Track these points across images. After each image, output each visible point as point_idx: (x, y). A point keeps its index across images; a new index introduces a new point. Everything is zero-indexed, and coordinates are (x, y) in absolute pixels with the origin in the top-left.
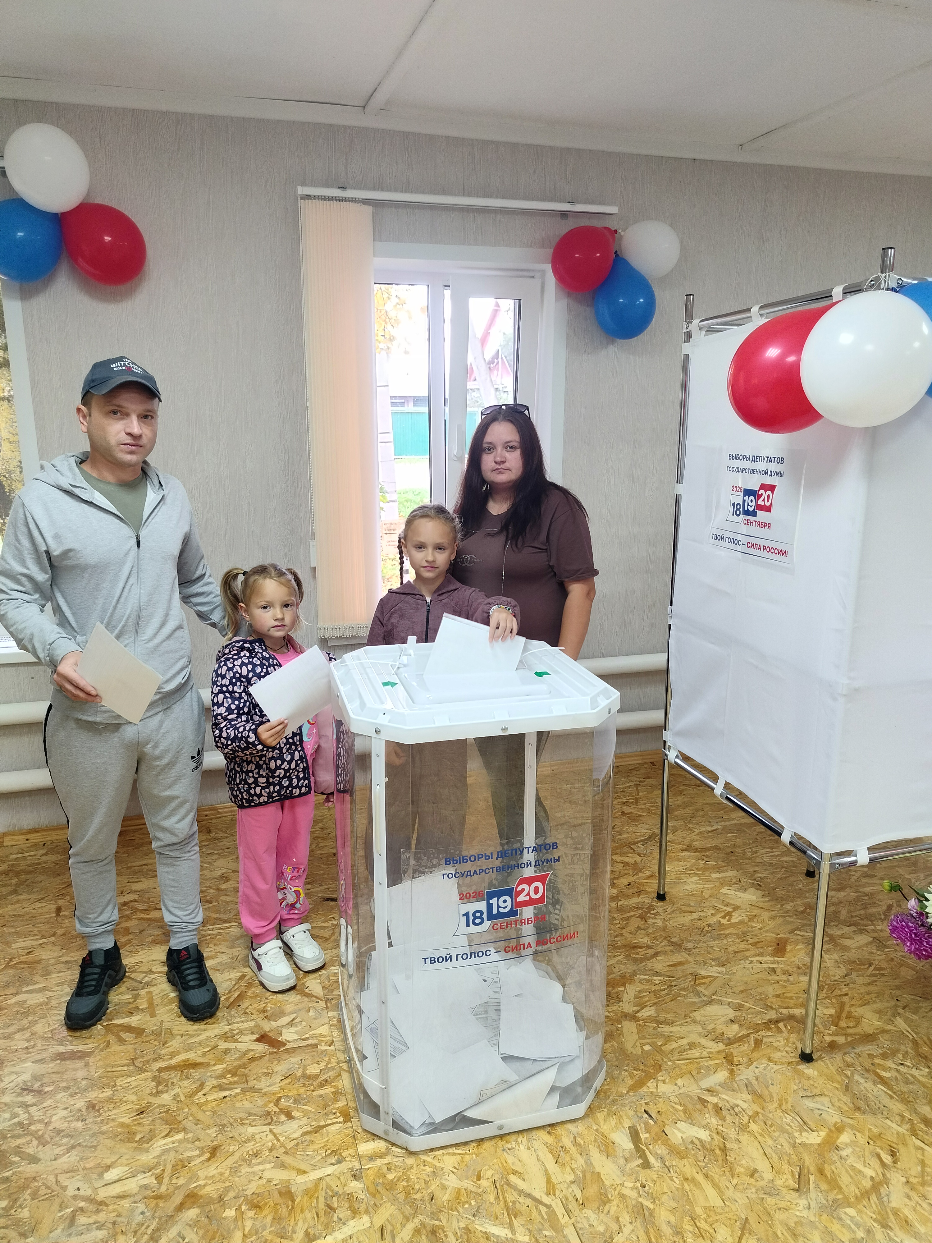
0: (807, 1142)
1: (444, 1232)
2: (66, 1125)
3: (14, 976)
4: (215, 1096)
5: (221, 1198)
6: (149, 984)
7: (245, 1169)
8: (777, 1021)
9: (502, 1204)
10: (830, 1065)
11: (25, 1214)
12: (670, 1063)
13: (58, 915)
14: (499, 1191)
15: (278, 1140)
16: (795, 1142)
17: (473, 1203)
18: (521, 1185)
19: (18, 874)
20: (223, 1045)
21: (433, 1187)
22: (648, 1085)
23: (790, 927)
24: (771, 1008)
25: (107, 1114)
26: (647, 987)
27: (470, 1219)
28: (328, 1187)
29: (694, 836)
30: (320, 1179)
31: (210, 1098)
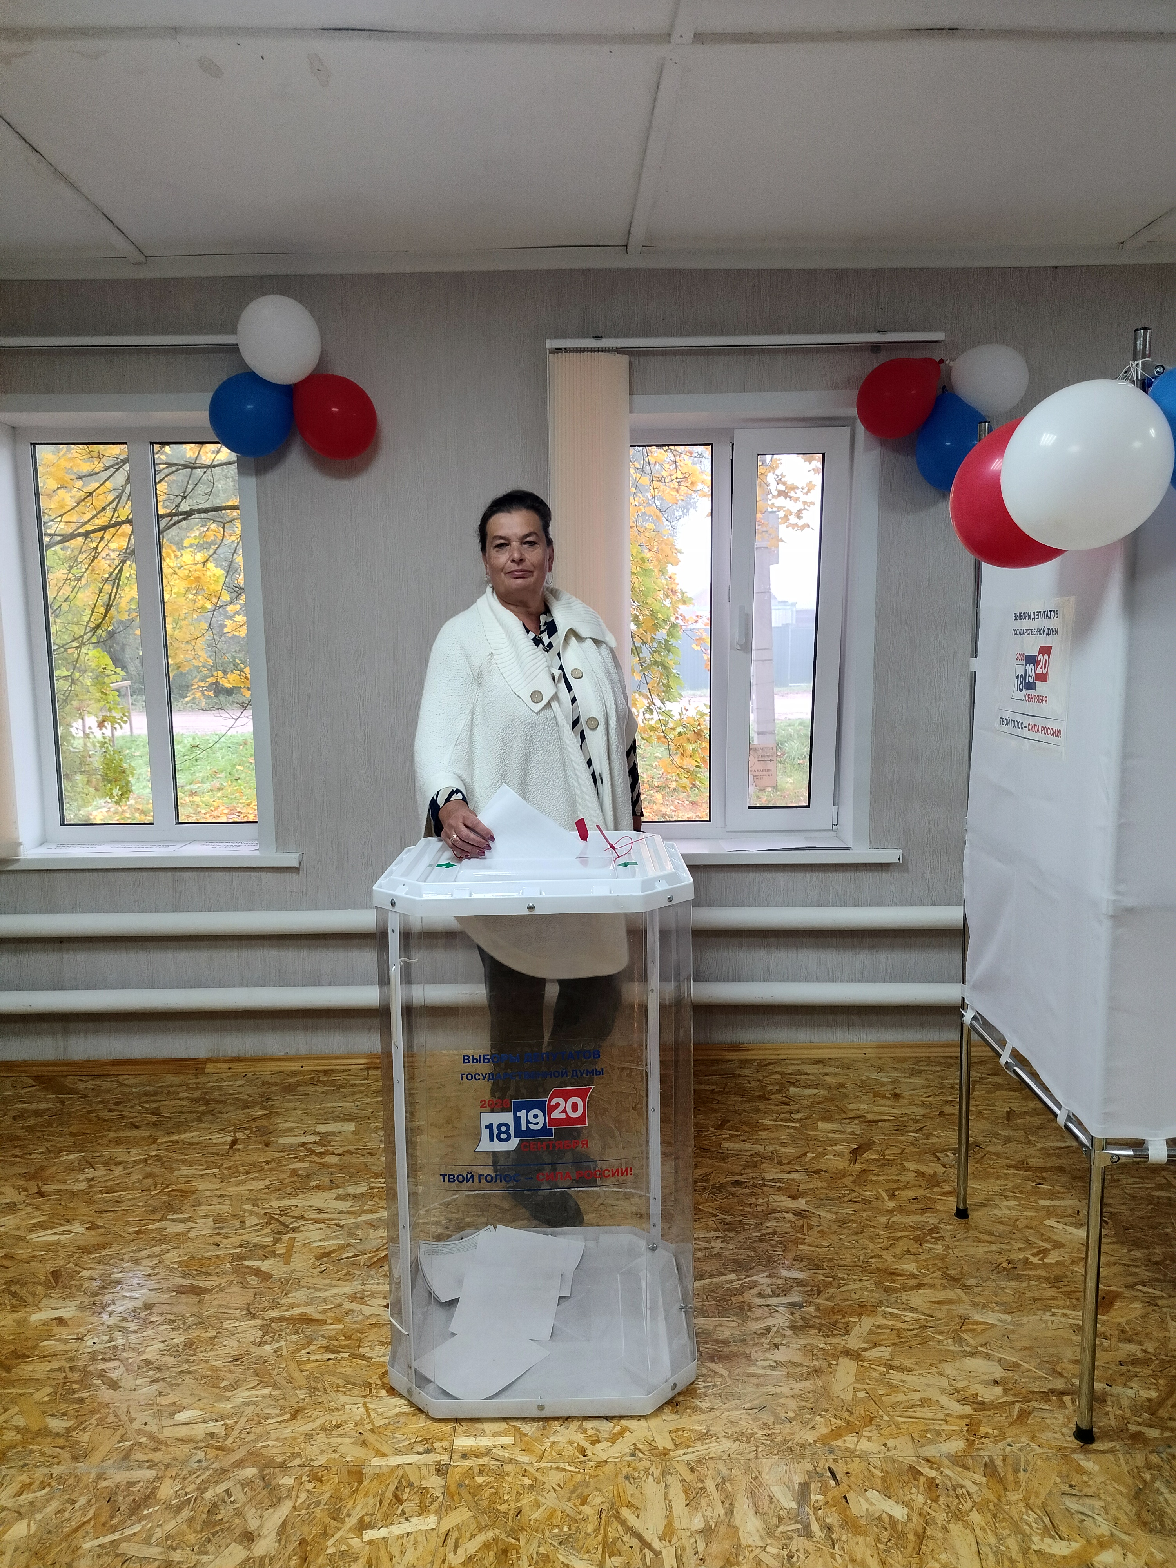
0: (1048, 1550)
1: (518, 1553)
2: (158, 1357)
3: (164, 1202)
4: (319, 1357)
5: (283, 1464)
6: (294, 1230)
7: (321, 1438)
8: (1063, 1393)
9: (600, 1538)
10: (1122, 1461)
11: (85, 1437)
12: (886, 1418)
13: (231, 1147)
14: (603, 1522)
15: (369, 1416)
16: (1030, 1548)
17: (566, 1529)
18: (632, 1521)
19: (207, 1103)
20: (349, 1305)
21: (525, 1501)
22: (846, 1438)
23: (1130, 1280)
24: (1061, 1375)
25: (202, 1354)
26: (890, 1323)
27: (554, 1546)
28: (405, 1476)
29: (1032, 1151)
30: (399, 1465)
31: (313, 1358)
